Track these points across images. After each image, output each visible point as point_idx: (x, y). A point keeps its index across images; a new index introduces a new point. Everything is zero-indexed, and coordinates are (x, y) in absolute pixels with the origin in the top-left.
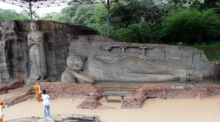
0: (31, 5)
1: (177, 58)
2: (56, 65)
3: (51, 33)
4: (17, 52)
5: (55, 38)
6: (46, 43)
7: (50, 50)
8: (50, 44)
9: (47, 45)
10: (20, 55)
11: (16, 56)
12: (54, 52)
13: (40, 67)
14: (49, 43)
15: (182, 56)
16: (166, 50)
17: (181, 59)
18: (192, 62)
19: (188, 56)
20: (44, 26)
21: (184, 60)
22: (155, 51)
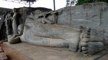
0: (30, 3)
1: (82, 20)
3: (23, 13)
5: (24, 16)
15: (88, 16)
16: (72, 12)
17: (86, 21)
18: (100, 23)
19: (95, 16)
20: (21, 10)
21: (89, 21)
22: (63, 15)
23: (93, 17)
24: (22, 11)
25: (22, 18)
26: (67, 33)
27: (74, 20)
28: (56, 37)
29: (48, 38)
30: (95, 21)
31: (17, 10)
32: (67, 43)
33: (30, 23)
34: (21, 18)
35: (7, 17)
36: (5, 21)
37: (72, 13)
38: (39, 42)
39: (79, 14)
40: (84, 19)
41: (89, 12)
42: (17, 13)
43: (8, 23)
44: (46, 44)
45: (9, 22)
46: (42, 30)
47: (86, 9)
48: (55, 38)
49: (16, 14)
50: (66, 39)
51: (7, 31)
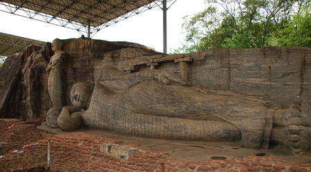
1: (257, 81)
3: (79, 54)
5: (81, 60)
7: (74, 79)
9: (70, 72)
14: (74, 68)
15: (272, 74)
16: (232, 63)
17: (268, 83)
18: (299, 90)
19: (289, 74)
20: (72, 46)
21: (275, 84)
22: (209, 66)
23: (284, 76)
24: (77, 49)
25: (74, 66)
26: (236, 109)
27: (239, 79)
28: (204, 116)
29: (178, 119)
30: (288, 85)
31: (63, 44)
32: (235, 129)
33: (114, 79)
34: (72, 65)
35: (31, 61)
36: (24, 70)
37: (233, 65)
38: (154, 127)
39: (250, 68)
40: (262, 80)
41: (276, 65)
42: (63, 52)
43: (32, 77)
44: (175, 133)
45: (36, 74)
46: (165, 99)
47: (268, 59)
48: (200, 119)
49: (62, 54)
50: (232, 122)
51: (29, 98)
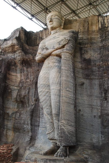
2: (100, 117)
4: (18, 86)
5: (100, 48)
6: (79, 60)
7: (87, 77)
8: (88, 62)
9: (79, 65)
10: (23, 93)
11: (15, 94)
12: (97, 82)
13: (58, 115)
14: (85, 60)
